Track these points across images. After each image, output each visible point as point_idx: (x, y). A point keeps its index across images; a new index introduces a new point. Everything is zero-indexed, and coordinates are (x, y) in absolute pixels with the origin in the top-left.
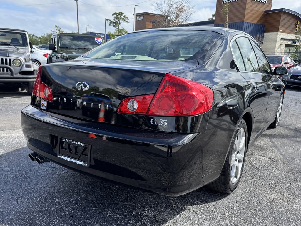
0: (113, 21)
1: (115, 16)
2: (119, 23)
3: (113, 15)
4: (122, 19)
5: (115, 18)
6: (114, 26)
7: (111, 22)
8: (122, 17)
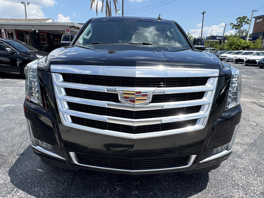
0: (236, 24)
1: (239, 20)
2: (242, 25)
3: (237, 19)
4: (245, 22)
5: (238, 22)
6: (236, 29)
7: (234, 26)
8: (246, 20)
